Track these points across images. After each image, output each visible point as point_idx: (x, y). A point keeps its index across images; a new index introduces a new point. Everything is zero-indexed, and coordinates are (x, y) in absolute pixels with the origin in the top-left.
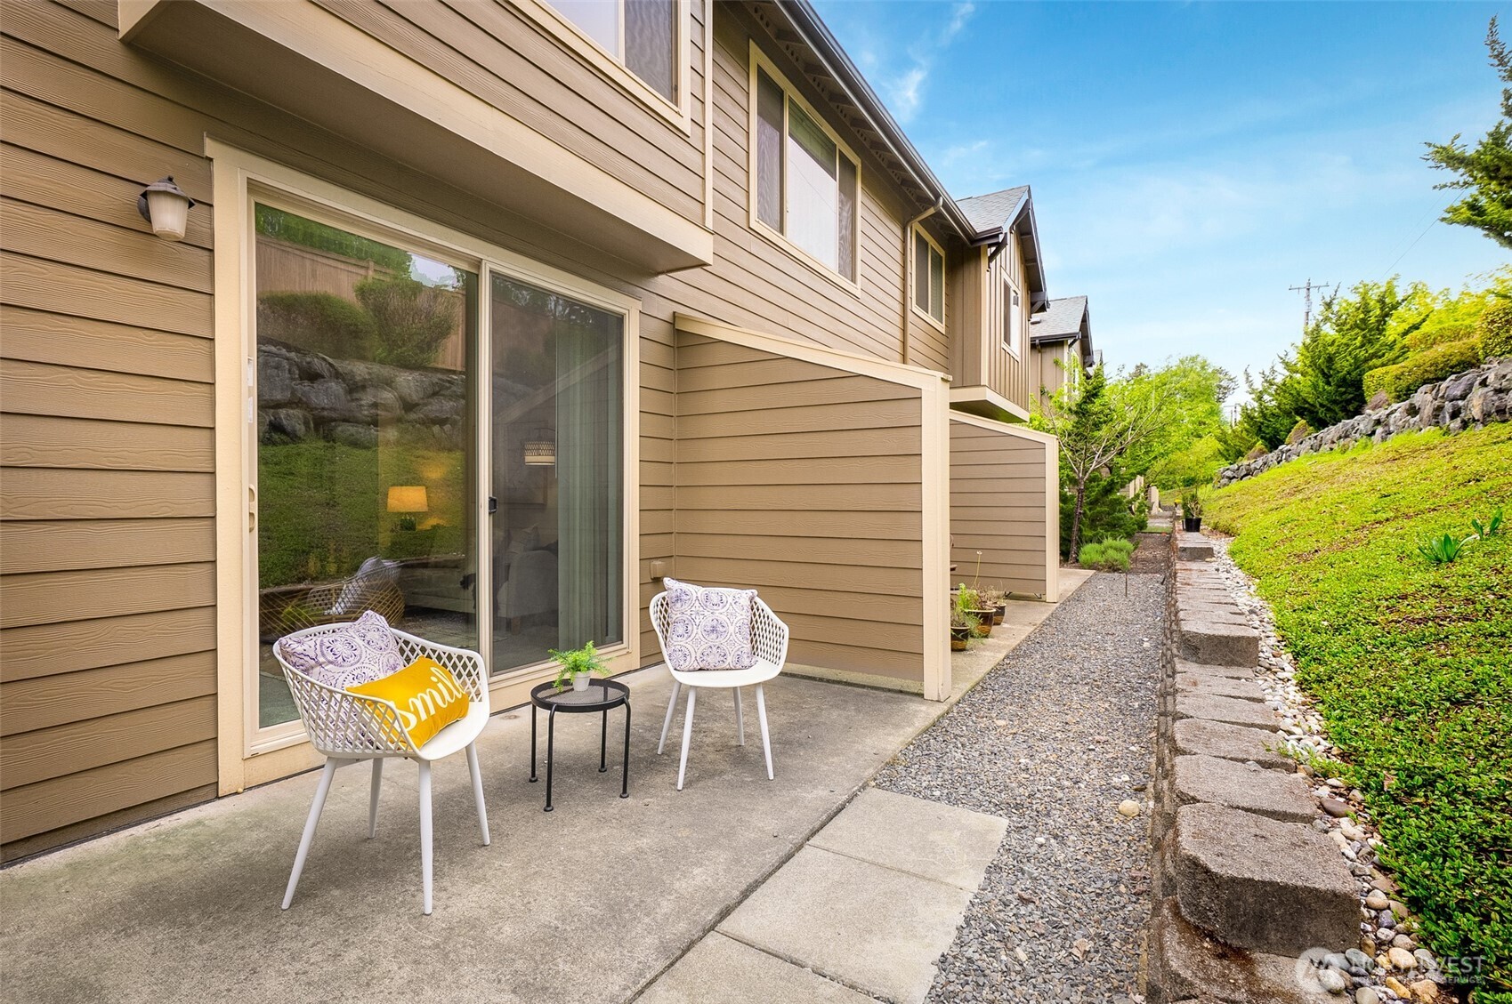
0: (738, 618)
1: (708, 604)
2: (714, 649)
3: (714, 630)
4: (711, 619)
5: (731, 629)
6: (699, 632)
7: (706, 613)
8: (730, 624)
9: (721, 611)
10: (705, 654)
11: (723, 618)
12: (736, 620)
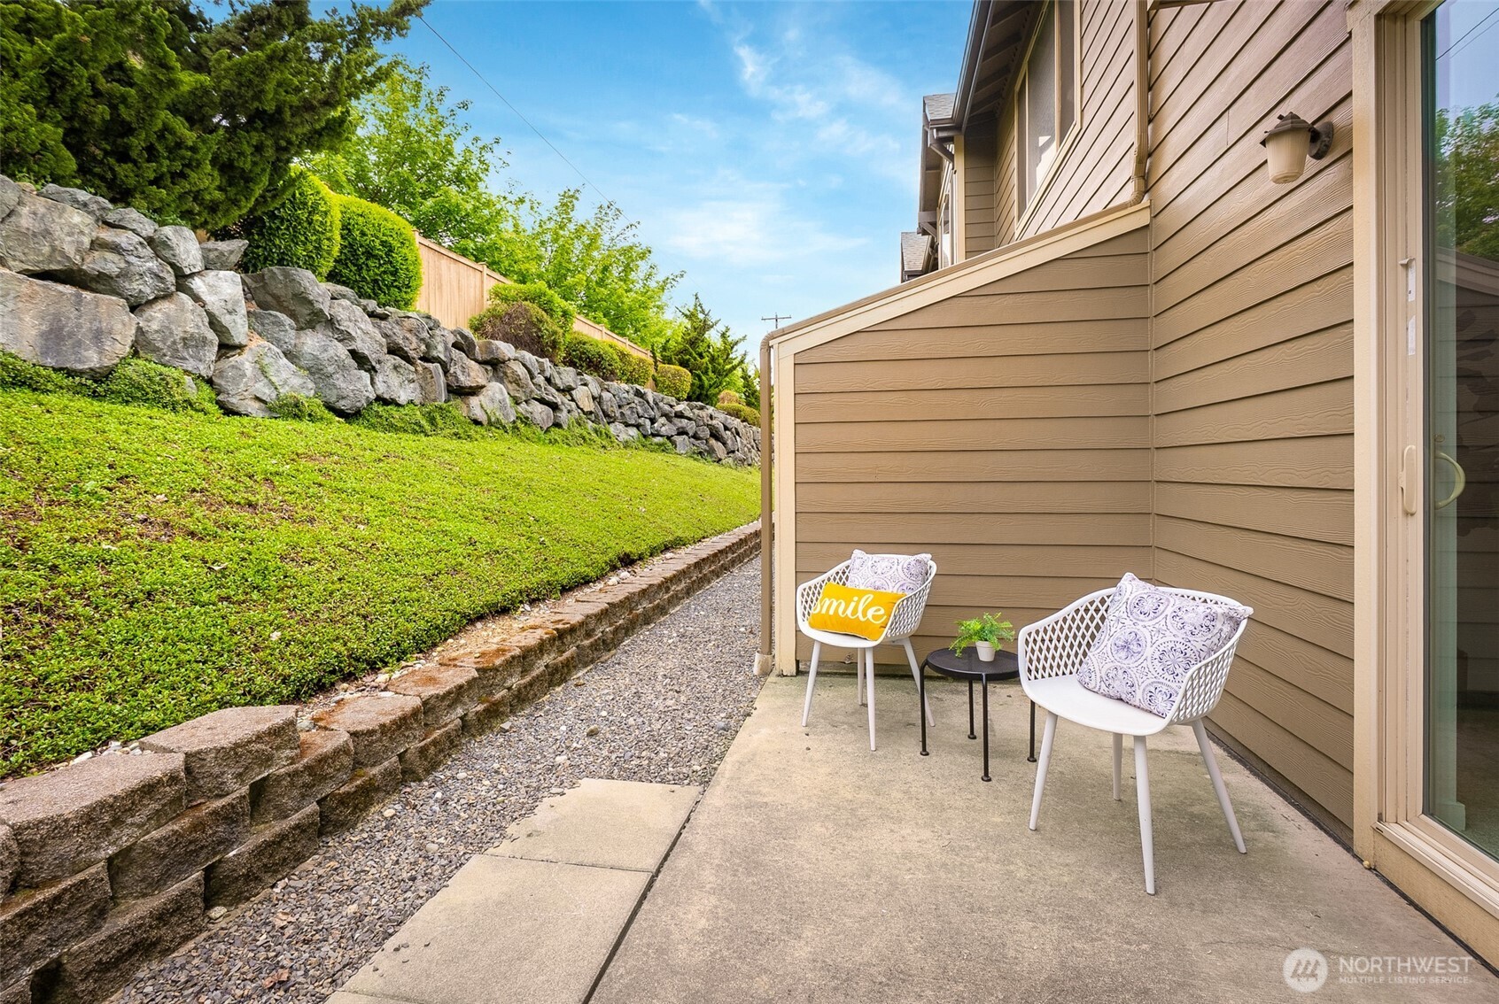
0: (1165, 639)
1: (1135, 610)
2: (1120, 672)
3: (1126, 646)
4: (1129, 631)
5: (1149, 652)
6: (1109, 646)
7: (1127, 622)
8: (1149, 644)
9: (1146, 624)
10: (1110, 675)
11: (1145, 633)
12: (1161, 641)
